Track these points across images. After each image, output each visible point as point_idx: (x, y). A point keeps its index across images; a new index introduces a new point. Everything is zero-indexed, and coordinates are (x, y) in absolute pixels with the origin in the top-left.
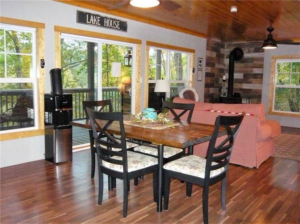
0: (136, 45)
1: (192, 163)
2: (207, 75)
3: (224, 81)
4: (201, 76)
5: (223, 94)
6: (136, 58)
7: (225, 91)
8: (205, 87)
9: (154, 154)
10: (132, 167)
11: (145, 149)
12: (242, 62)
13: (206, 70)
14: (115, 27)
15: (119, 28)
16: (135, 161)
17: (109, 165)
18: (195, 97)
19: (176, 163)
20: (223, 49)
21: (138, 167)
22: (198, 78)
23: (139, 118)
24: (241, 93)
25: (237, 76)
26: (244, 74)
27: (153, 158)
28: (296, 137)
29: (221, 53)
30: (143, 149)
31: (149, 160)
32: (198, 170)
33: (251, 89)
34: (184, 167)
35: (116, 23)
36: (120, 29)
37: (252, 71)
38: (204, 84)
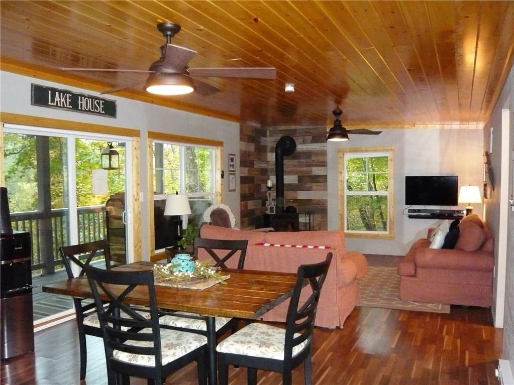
0: (131, 138)
1: (259, 337)
2: (244, 180)
3: (270, 188)
4: (234, 182)
5: (269, 210)
6: (133, 160)
7: (273, 204)
8: (241, 201)
9: (193, 327)
10: (167, 356)
11: (177, 320)
12: (295, 157)
13: (241, 172)
14: (96, 111)
15: (104, 112)
16: (169, 344)
17: (127, 357)
18: (230, 219)
19: (235, 340)
20: (265, 138)
21: (177, 354)
22: (229, 187)
23: (168, 273)
24: (296, 207)
25: (289, 179)
26: (299, 177)
27: (196, 335)
28: (384, 271)
29: (262, 144)
30: (172, 321)
31: (191, 340)
32: (272, 348)
33: (311, 200)
34: (250, 345)
35: (99, 104)
36: (105, 114)
37: (311, 171)
38: (239, 195)
